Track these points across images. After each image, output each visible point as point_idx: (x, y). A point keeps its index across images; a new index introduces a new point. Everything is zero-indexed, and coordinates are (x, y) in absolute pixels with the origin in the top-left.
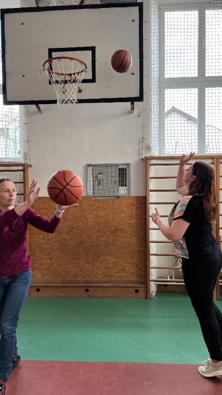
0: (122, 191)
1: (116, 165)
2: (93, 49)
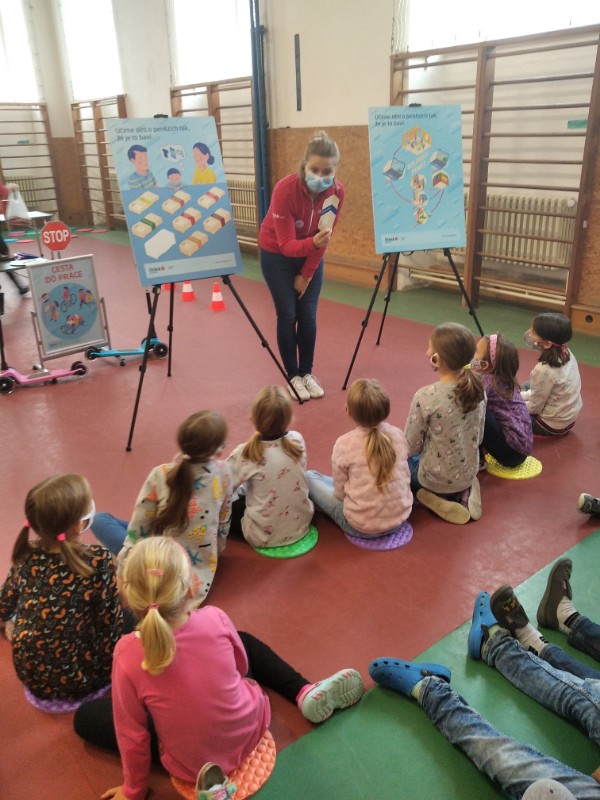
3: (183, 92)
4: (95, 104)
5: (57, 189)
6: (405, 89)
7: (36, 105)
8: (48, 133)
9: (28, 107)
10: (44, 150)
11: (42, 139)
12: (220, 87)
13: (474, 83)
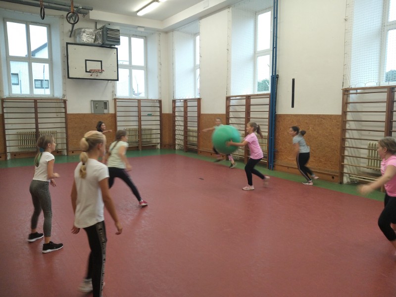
0: (106, 111)
1: (103, 101)
2: (101, 61)
3: (231, 98)
4: (186, 101)
5: (161, 134)
6: (348, 101)
7: (157, 100)
8: (161, 111)
9: (153, 101)
10: (158, 118)
11: (158, 114)
12: (251, 97)
13: (386, 100)
